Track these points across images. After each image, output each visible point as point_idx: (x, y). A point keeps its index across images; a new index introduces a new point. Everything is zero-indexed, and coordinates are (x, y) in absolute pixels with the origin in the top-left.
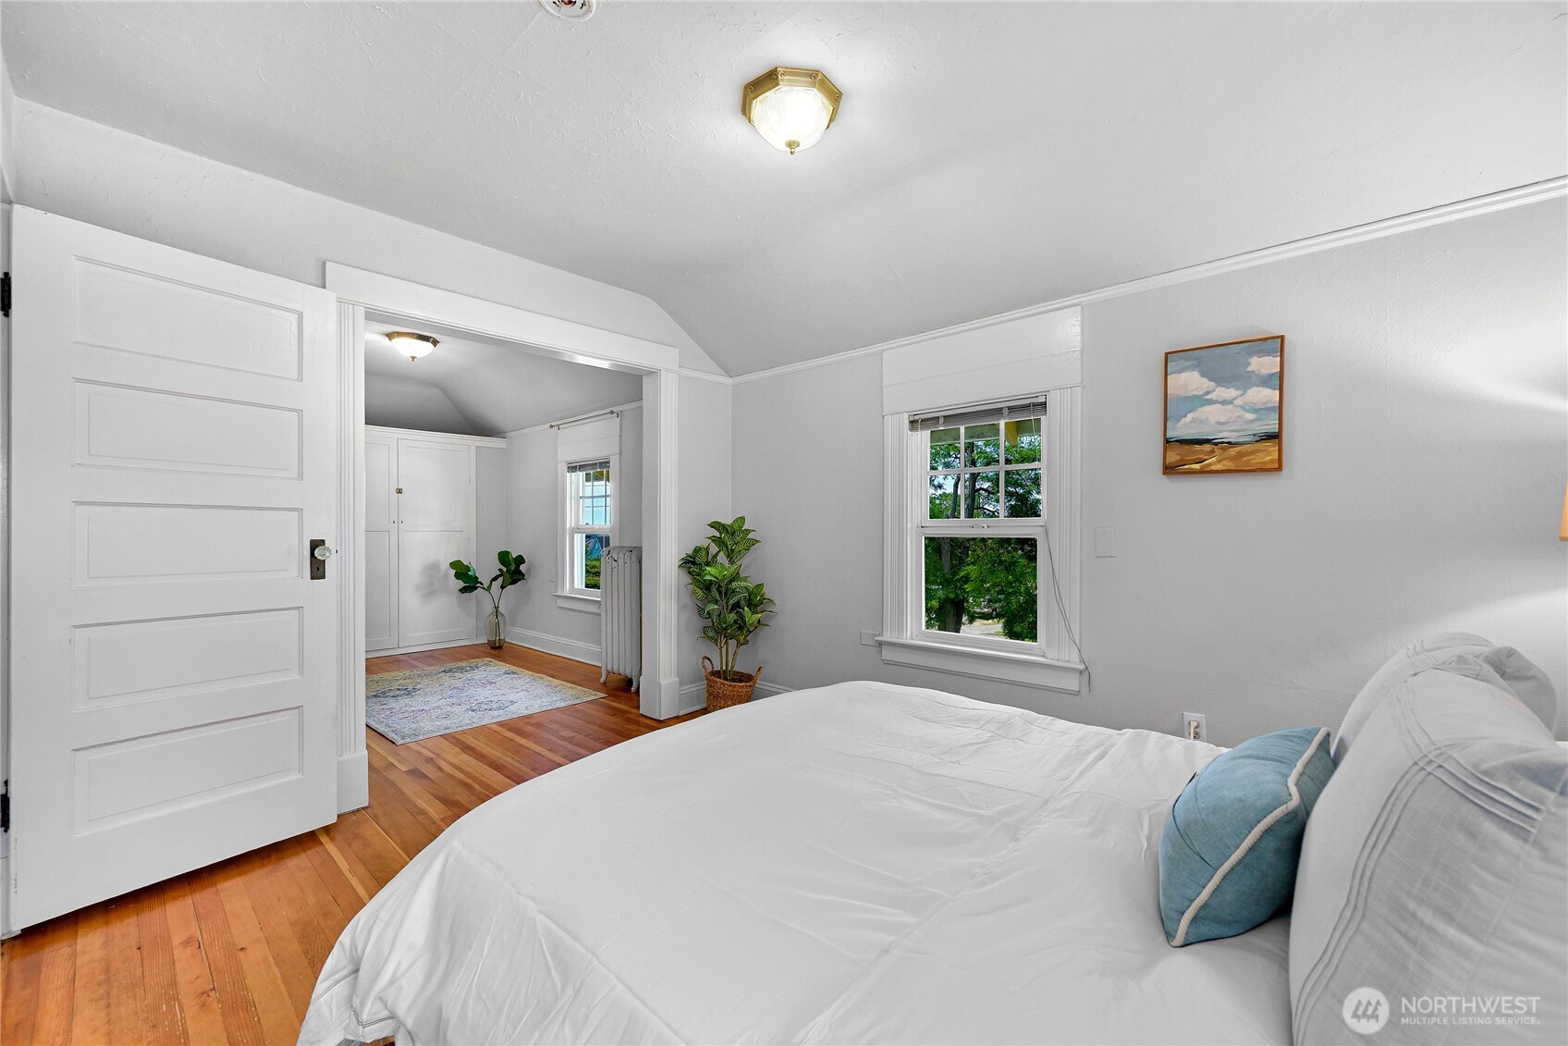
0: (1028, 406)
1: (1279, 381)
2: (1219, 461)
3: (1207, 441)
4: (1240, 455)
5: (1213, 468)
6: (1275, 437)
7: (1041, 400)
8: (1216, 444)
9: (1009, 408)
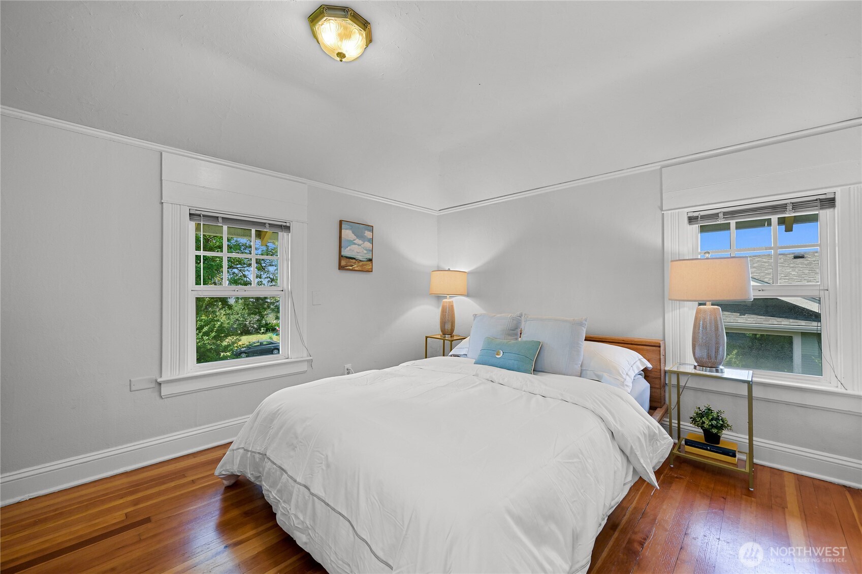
0: (281, 226)
1: (371, 241)
2: (357, 267)
3: (354, 259)
4: (363, 265)
5: (356, 269)
6: (371, 260)
7: (288, 225)
8: (356, 260)
9: (269, 224)
